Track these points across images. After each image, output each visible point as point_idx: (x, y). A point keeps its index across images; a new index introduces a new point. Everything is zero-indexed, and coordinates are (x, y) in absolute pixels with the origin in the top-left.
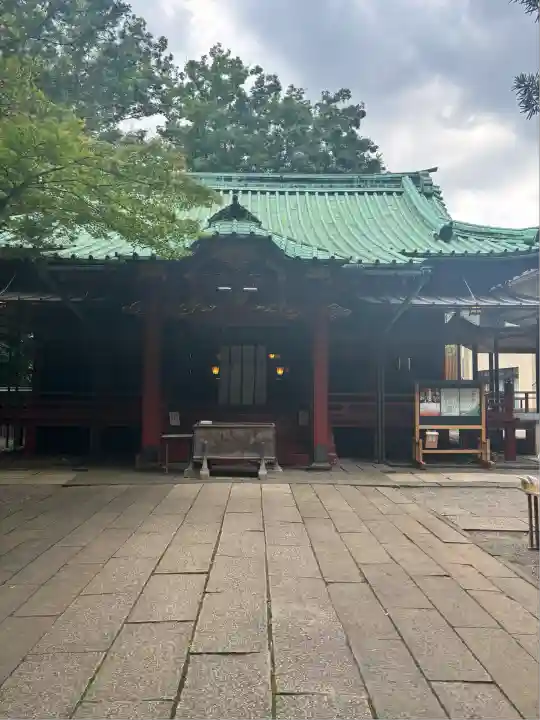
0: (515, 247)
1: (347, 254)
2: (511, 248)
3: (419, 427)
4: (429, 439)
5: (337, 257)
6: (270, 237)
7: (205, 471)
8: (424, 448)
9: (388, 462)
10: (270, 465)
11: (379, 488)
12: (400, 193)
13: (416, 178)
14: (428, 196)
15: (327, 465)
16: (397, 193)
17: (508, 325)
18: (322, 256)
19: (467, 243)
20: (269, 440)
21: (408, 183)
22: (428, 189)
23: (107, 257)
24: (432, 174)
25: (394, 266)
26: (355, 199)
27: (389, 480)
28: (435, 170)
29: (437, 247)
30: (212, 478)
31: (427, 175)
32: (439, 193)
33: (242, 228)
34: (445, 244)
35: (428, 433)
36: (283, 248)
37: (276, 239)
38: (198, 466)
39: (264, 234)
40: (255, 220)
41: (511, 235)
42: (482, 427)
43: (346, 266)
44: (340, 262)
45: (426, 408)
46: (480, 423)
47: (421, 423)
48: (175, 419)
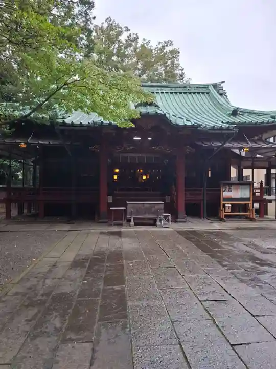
1: (200, 123)
2: (266, 121)
3: (222, 203)
4: (227, 208)
5: (195, 124)
6: (165, 114)
7: (132, 223)
8: (225, 212)
13: (215, 86)
14: (221, 95)
16: (207, 93)
17: (258, 156)
18: (189, 124)
19: (243, 117)
20: (161, 209)
21: (211, 88)
22: (221, 92)
23: (89, 123)
24: (222, 84)
25: (221, 128)
26: (187, 96)
27: (214, 226)
28: (224, 82)
29: (231, 119)
30: (135, 226)
31: (220, 85)
32: (226, 93)
33: (151, 110)
34: (235, 118)
35: (226, 205)
36: (171, 120)
37: (167, 115)
38: (129, 221)
39: (161, 112)
40: (157, 106)
41: (264, 114)
42: (250, 203)
43: (199, 128)
44: (197, 127)
45: (226, 194)
46: (250, 201)
47: (223, 201)
48: (110, 199)
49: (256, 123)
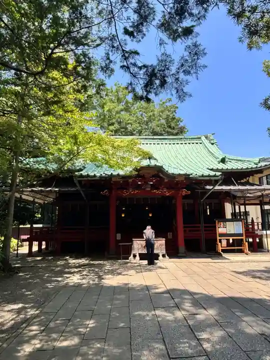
0: (251, 166)
1: (191, 172)
2: (250, 166)
3: (218, 238)
4: (223, 243)
5: (187, 173)
6: (162, 166)
7: (138, 258)
8: (221, 247)
9: (208, 253)
10: (163, 256)
11: (210, 263)
12: (201, 143)
13: (206, 137)
14: (213, 144)
15: (184, 255)
18: (182, 172)
19: (231, 163)
20: (163, 245)
21: (203, 139)
25: (209, 176)
28: (214, 134)
29: (221, 166)
30: (141, 261)
31: (211, 136)
32: (216, 143)
33: (153, 163)
34: (223, 165)
35: (222, 240)
36: (167, 170)
39: (160, 165)
40: (155, 159)
41: (249, 161)
42: (244, 238)
43: (191, 176)
44: (189, 175)
45: (221, 230)
46: (243, 236)
47: (219, 237)
48: (119, 237)
49: (241, 169)
